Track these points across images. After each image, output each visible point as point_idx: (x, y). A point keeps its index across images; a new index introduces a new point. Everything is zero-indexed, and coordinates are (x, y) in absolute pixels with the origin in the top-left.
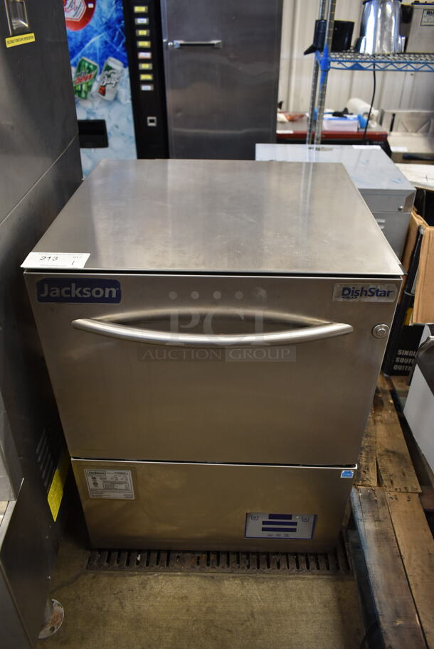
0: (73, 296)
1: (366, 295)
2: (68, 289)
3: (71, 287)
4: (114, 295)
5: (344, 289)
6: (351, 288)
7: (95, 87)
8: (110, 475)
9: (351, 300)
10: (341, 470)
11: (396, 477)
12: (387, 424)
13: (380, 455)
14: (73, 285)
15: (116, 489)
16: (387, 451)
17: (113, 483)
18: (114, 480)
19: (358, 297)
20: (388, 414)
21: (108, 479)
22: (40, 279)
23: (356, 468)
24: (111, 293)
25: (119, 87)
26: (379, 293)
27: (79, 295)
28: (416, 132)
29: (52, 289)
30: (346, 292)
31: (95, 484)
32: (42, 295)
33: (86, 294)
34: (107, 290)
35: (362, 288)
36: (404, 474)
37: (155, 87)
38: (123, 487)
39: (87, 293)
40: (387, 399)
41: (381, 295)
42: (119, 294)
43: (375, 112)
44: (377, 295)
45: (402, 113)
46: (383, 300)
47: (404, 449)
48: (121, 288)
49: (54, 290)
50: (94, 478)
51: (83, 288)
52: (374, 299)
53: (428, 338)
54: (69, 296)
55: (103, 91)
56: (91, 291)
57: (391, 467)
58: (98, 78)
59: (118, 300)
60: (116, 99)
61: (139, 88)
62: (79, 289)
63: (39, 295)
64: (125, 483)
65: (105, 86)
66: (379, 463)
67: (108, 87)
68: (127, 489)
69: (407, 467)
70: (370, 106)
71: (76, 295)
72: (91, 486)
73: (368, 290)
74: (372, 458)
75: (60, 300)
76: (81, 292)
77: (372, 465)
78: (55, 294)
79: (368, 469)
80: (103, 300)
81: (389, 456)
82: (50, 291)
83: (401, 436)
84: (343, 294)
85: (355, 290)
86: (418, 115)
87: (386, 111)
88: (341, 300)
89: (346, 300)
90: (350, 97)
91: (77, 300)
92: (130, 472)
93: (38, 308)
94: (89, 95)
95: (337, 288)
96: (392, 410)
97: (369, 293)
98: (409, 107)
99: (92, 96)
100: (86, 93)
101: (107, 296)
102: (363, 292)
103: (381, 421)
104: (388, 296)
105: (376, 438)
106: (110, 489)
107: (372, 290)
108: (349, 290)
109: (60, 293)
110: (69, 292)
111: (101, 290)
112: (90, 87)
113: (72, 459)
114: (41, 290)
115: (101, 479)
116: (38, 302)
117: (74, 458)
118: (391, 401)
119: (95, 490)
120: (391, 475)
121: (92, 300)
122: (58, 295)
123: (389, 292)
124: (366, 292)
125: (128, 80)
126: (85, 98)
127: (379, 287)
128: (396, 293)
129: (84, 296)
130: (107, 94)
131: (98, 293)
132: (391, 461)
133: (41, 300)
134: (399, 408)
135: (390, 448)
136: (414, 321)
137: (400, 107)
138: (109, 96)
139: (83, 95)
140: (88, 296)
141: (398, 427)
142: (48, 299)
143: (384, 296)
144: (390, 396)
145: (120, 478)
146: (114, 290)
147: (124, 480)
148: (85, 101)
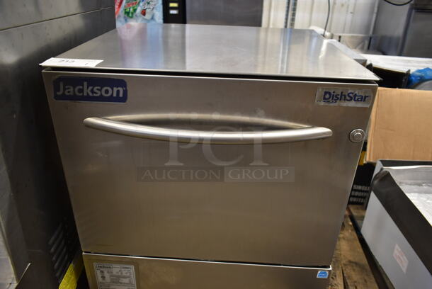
0: (85, 94)
1: (345, 100)
2: (81, 87)
3: (83, 86)
4: (121, 95)
5: (326, 93)
6: (332, 92)
7: (139, 10)
8: (116, 269)
9: (332, 104)
10: (317, 271)
11: (359, 283)
12: (348, 240)
13: (345, 265)
14: (85, 84)
15: (121, 283)
16: (350, 262)
17: (119, 277)
18: (120, 274)
19: (338, 101)
20: (349, 233)
21: (114, 273)
22: (56, 77)
23: (331, 269)
24: (118, 92)
25: (155, 11)
26: (357, 98)
27: (91, 94)
28: (355, 48)
29: (67, 87)
30: (327, 96)
31: (103, 277)
32: (58, 93)
33: (97, 93)
34: (115, 89)
35: (342, 93)
36: (365, 281)
37: (179, 12)
38: (126, 281)
39: (98, 91)
40: (347, 222)
41: (358, 100)
42: (125, 93)
43: (327, 34)
44: (355, 100)
45: (345, 35)
46: (360, 105)
47: (364, 261)
48: (128, 88)
49: (69, 88)
50: (102, 272)
51: (94, 87)
52: (352, 104)
53: (382, 169)
54: (81, 94)
55: (144, 13)
56: (100, 90)
57: (355, 276)
58: (141, 4)
59: (124, 99)
60: (153, 18)
61: (168, 12)
62: (90, 88)
63: (55, 93)
64: (129, 277)
65: (145, 10)
66: (345, 272)
67: (147, 11)
68: (130, 283)
69: (367, 275)
70: (323, 30)
71: (88, 94)
72: (100, 279)
73: (347, 94)
74: (338, 267)
75: (74, 98)
76: (92, 91)
77: (339, 273)
78: (69, 92)
79: (335, 276)
80: (111, 99)
81: (352, 266)
82: (65, 89)
83: (361, 250)
84: (325, 98)
85: (335, 94)
86: (356, 37)
87: (335, 34)
88: (322, 103)
89: (327, 104)
90: (310, 25)
91: (88, 98)
92: (133, 267)
93: (54, 105)
94: (134, 15)
95: (320, 93)
96: (352, 230)
97: (348, 98)
98: (350, 33)
99: (136, 16)
100: (132, 13)
101: (115, 95)
102: (343, 97)
103: (344, 238)
104: (364, 100)
105: (340, 251)
106: (116, 283)
107: (351, 95)
108: (330, 94)
109: (74, 90)
110: (81, 91)
111: (110, 89)
112: (135, 10)
113: (84, 253)
114: (57, 89)
115: (108, 272)
116: (55, 100)
117: (85, 252)
118: (351, 223)
119: (103, 283)
120: (355, 282)
121: (101, 99)
122: (72, 93)
123: (366, 97)
124: (345, 96)
125: (161, 7)
126: (132, 17)
127: (356, 92)
128: (372, 98)
129: (95, 95)
130: (147, 15)
131: (107, 92)
132: (354, 270)
133: (57, 97)
134: (357, 229)
135: (351, 259)
136: (368, 160)
137: (343, 32)
138: (148, 16)
139: (130, 15)
140: (98, 95)
141: (357, 243)
142: (64, 97)
143: (361, 100)
144: (349, 219)
145: (124, 273)
146: (121, 90)
147: (128, 275)
148: (132, 20)
